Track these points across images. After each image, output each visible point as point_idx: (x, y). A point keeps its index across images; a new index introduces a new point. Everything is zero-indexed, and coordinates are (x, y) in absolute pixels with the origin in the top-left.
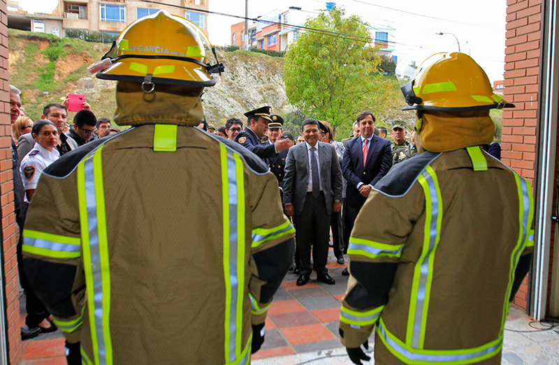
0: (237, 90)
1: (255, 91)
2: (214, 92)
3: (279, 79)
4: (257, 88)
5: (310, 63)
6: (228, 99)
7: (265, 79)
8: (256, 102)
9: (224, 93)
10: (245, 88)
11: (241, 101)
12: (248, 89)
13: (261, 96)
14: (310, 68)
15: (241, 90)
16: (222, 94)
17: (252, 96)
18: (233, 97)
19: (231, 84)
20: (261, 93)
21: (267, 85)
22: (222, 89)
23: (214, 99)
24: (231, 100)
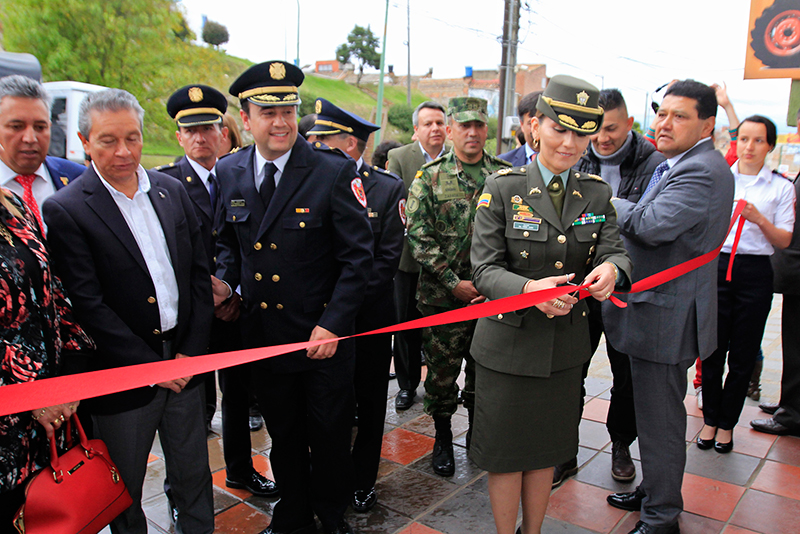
5: (58, 5)
14: (60, 15)
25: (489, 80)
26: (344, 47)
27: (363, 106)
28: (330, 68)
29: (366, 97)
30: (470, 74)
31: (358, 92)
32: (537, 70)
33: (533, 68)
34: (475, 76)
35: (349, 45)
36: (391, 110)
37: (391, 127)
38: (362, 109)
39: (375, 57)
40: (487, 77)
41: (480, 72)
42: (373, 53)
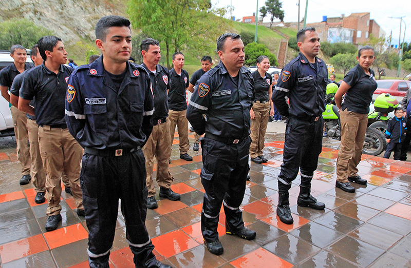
0: (67, 19)
1: (83, 20)
2: (48, 21)
3: (103, 10)
4: (86, 17)
6: (61, 26)
7: (91, 10)
8: (86, 29)
9: (56, 21)
10: (75, 17)
11: (72, 28)
12: (78, 19)
13: (90, 25)
15: (71, 19)
16: (54, 22)
17: (82, 24)
18: (66, 25)
19: (61, 14)
20: (89, 21)
21: (93, 15)
22: (54, 18)
23: (48, 27)
24: (64, 27)
25: (336, 23)
26: (264, 8)
27: (275, 38)
28: (250, 20)
29: (276, 34)
30: (325, 19)
31: (272, 31)
32: (365, 16)
33: (363, 15)
34: (328, 21)
35: (267, 7)
36: (289, 40)
37: (290, 49)
38: (275, 40)
39: (280, 13)
40: (335, 21)
41: (330, 18)
42: (279, 11)
